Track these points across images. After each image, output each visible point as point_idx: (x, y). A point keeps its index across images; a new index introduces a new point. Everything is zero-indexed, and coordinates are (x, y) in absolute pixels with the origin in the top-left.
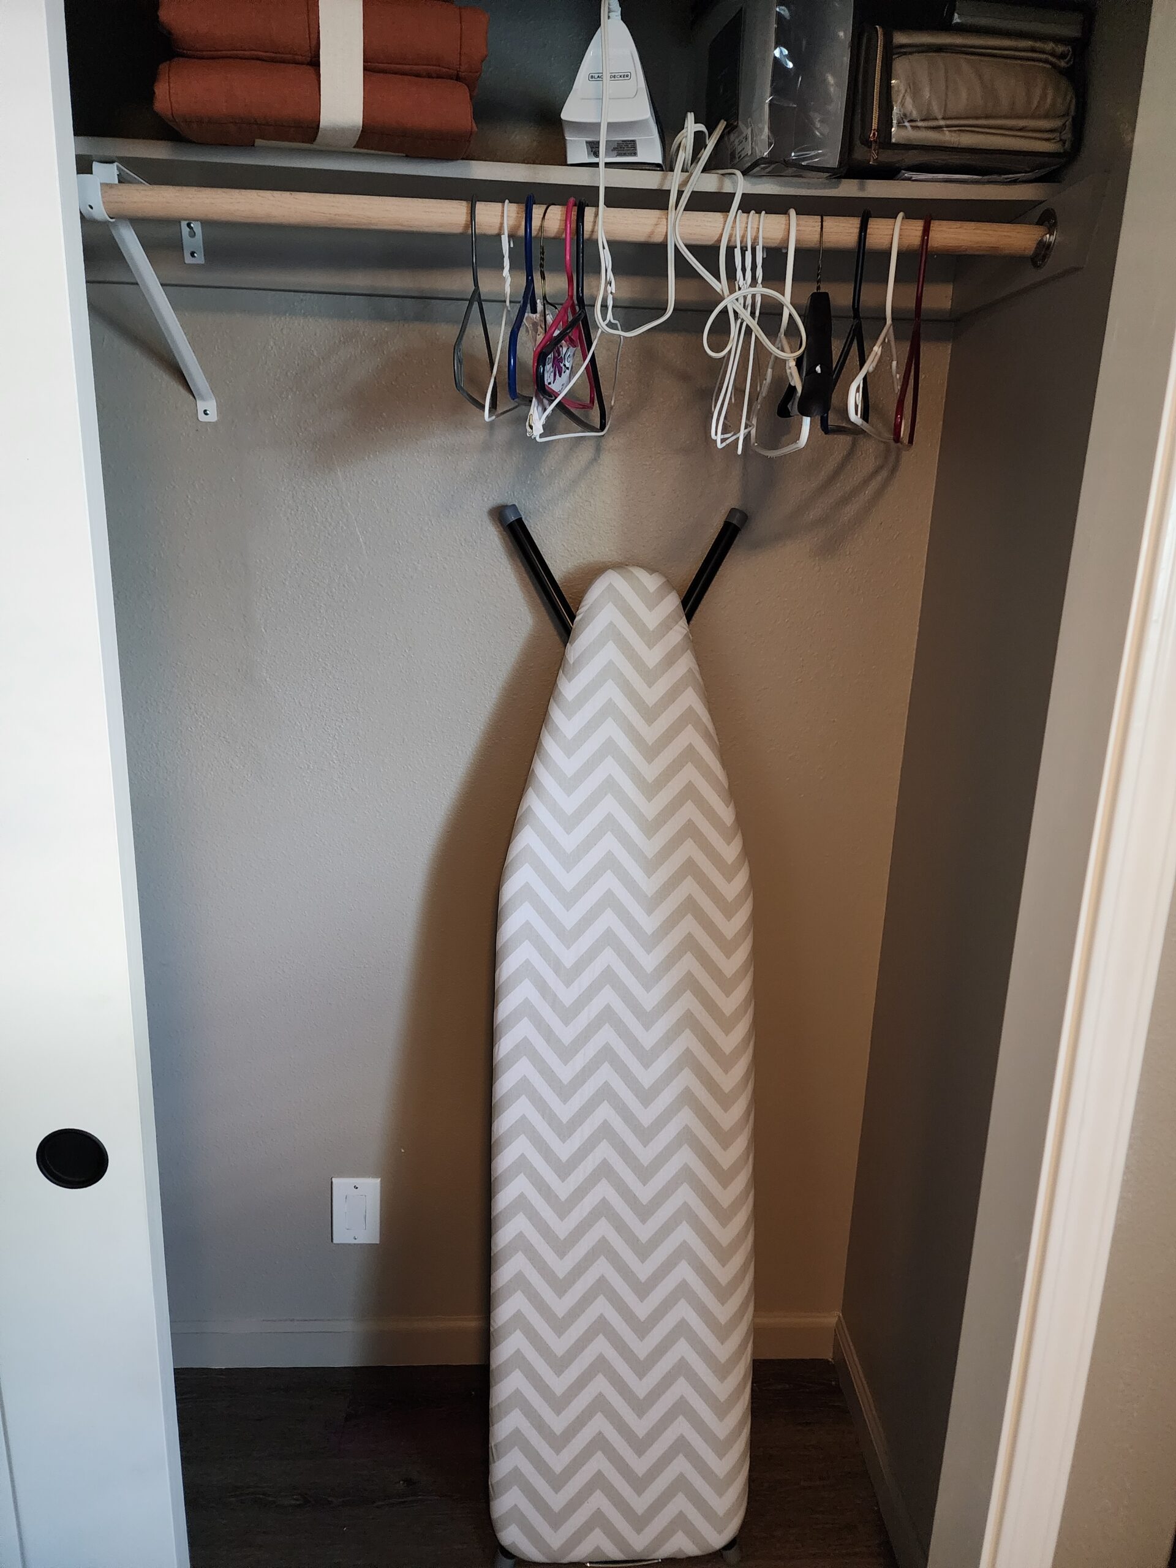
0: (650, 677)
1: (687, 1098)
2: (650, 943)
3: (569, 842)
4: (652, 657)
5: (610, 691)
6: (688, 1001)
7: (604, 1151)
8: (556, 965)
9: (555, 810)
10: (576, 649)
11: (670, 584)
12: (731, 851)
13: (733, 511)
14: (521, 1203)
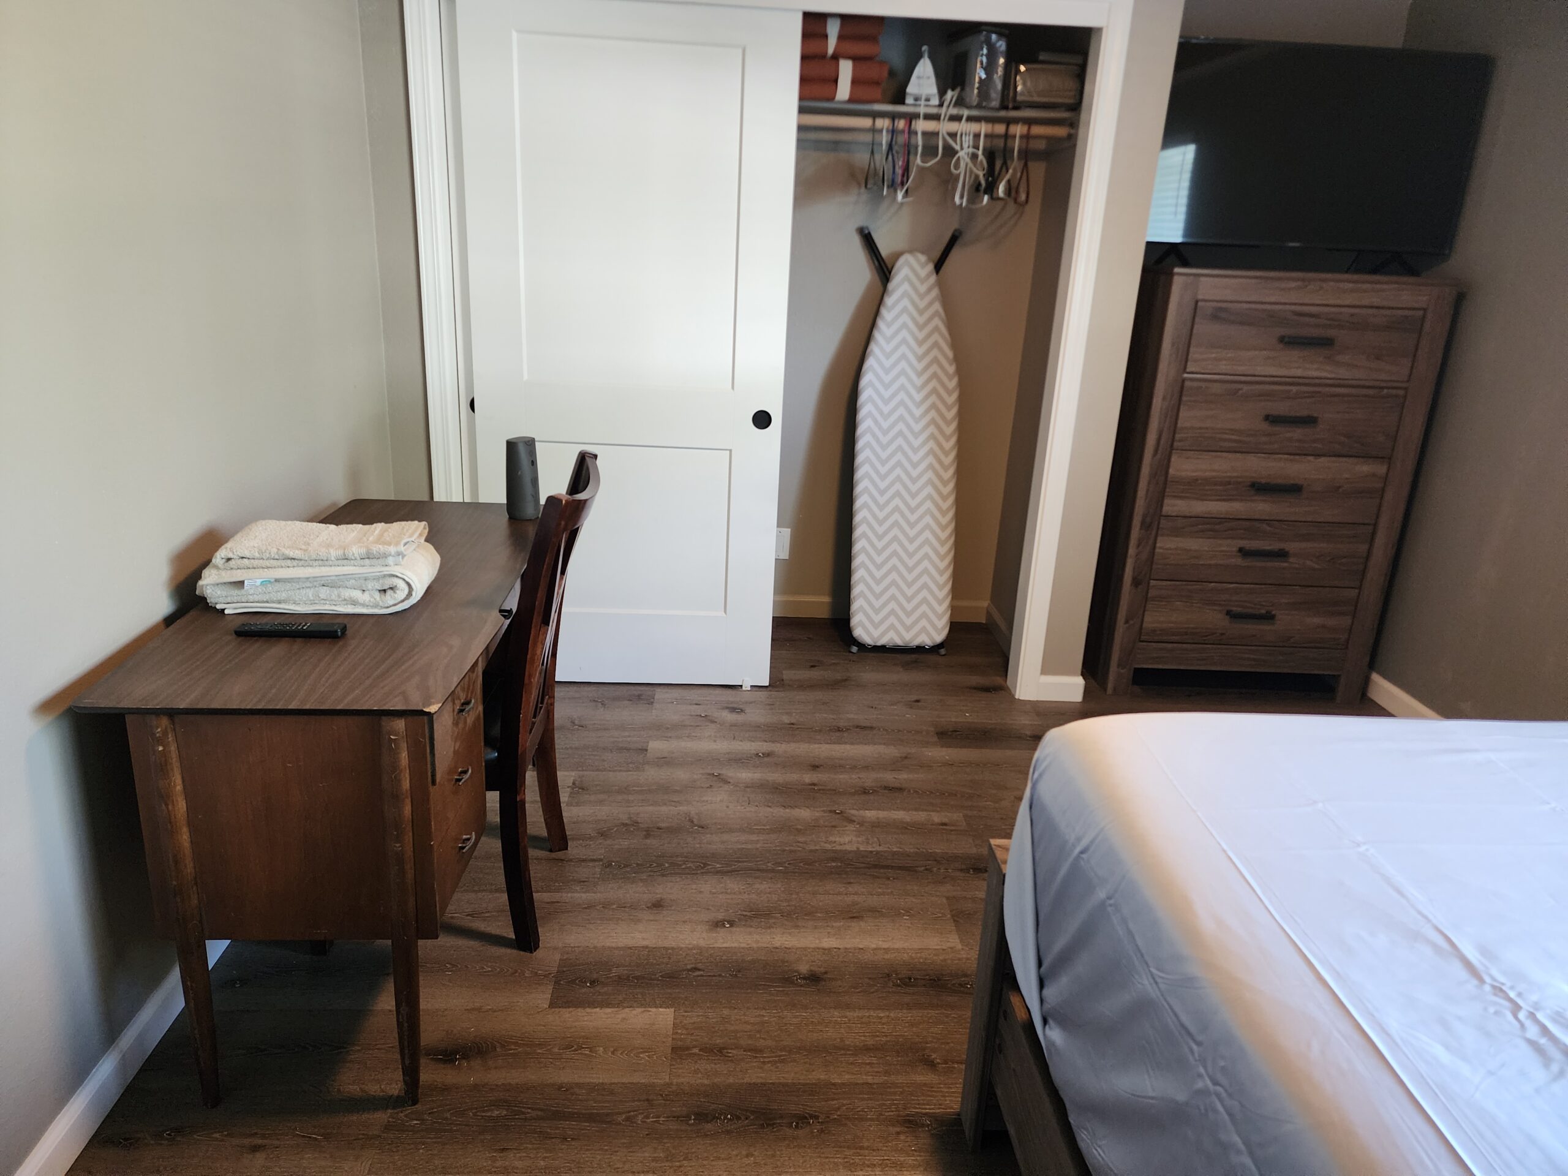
0: (922, 297)
1: (931, 467)
2: (918, 405)
3: (888, 363)
4: (923, 288)
5: (906, 302)
6: (932, 429)
7: (898, 486)
8: (881, 413)
9: (882, 350)
10: (891, 286)
11: (930, 260)
12: (951, 369)
13: (956, 230)
14: (865, 505)
